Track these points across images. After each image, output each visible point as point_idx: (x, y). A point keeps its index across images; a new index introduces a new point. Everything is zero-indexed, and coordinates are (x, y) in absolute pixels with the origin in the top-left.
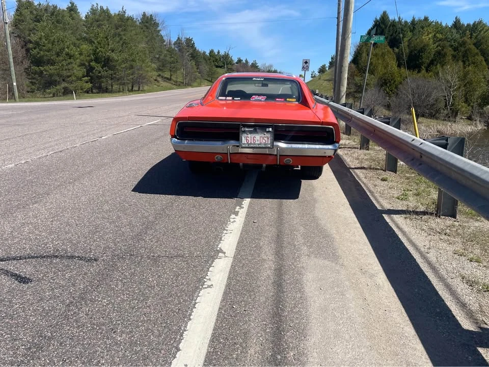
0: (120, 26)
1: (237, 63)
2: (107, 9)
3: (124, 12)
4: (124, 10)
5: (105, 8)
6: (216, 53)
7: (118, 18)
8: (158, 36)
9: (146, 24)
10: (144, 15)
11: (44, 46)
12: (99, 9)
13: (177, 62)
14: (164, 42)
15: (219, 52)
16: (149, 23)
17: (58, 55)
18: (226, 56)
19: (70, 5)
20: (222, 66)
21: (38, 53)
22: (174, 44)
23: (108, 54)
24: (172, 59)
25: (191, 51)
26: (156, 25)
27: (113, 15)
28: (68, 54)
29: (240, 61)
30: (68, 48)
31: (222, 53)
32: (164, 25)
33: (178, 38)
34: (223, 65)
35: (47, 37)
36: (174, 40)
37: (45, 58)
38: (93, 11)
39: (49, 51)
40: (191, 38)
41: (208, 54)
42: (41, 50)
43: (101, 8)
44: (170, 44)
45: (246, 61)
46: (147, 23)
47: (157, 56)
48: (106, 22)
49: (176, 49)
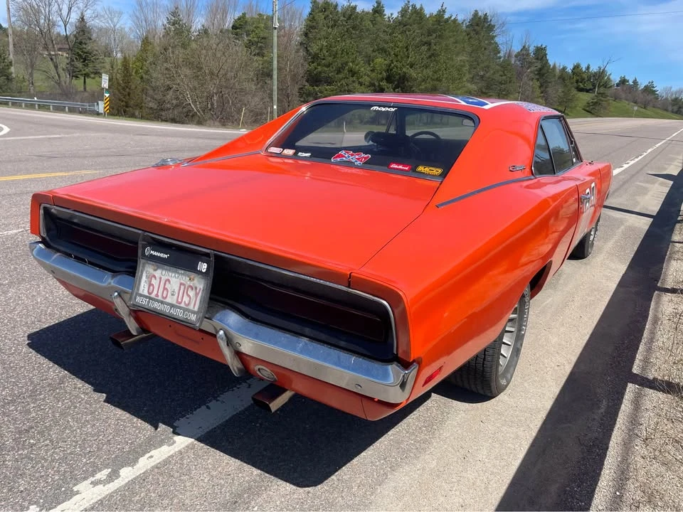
0: (435, 31)
1: (618, 85)
2: (421, 8)
3: (444, 11)
4: (444, 7)
5: (418, 7)
6: (584, 70)
7: (435, 20)
8: (490, 44)
9: (476, 27)
10: (476, 13)
11: (324, 59)
12: (411, 8)
13: (510, 82)
14: (499, 52)
15: (588, 68)
16: (481, 26)
17: (339, 72)
18: (601, 74)
19: (376, 6)
20: (590, 89)
21: (316, 68)
22: (516, 56)
23: (404, 70)
24: (504, 77)
25: (539, 65)
26: (491, 28)
27: (428, 16)
28: (351, 71)
29: (623, 81)
30: (353, 62)
31: (594, 69)
32: (504, 29)
33: (524, 47)
34: (591, 87)
35: (329, 48)
36: (517, 48)
37: (323, 75)
38: (404, 12)
39: (328, 66)
40: (543, 47)
41: (570, 71)
42: (318, 65)
43: (414, 6)
44: (510, 55)
45: (635, 82)
46: (477, 25)
47: (482, 73)
48: (415, 26)
49: (518, 63)
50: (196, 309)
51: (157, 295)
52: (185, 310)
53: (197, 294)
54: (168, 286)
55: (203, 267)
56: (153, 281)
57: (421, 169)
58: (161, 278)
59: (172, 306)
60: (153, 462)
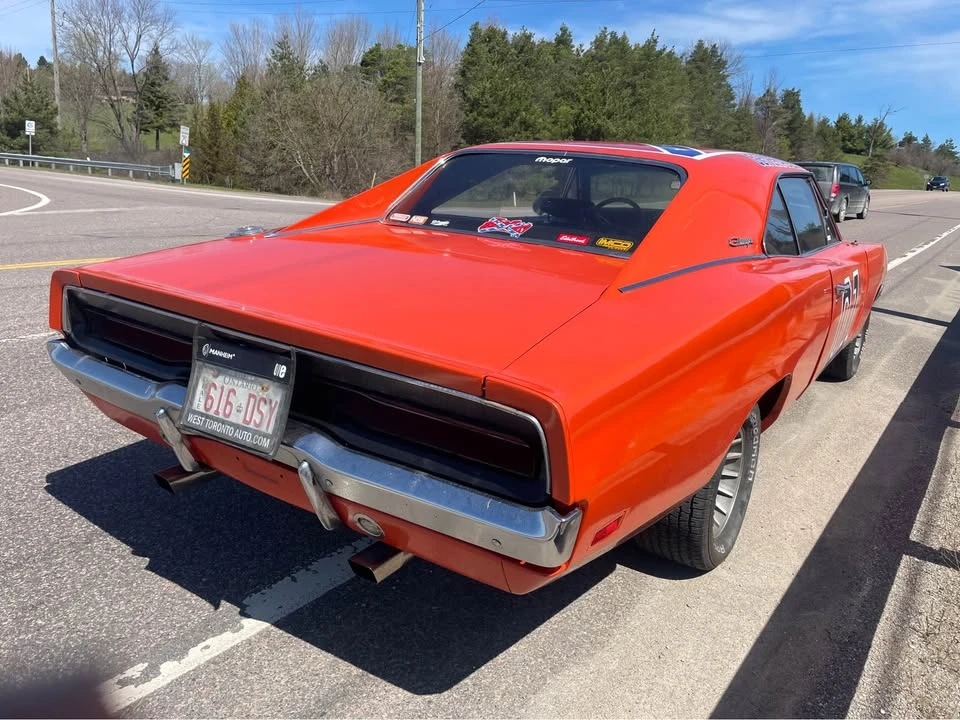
0: (642, 68)
1: (901, 144)
2: (624, 38)
3: (655, 41)
4: (655, 37)
5: (619, 35)
6: (853, 122)
7: (642, 53)
8: (720, 86)
9: (700, 64)
10: (700, 45)
11: (486, 107)
12: (609, 37)
13: (748, 139)
14: (733, 98)
15: (860, 120)
16: (707, 61)
17: (507, 124)
18: (878, 129)
19: (560, 33)
20: (862, 151)
21: (475, 120)
22: (757, 104)
23: (599, 121)
24: (739, 133)
25: (789, 116)
26: (721, 64)
27: (633, 48)
28: (525, 123)
29: (909, 139)
30: (526, 110)
31: (868, 121)
32: (740, 66)
33: (768, 91)
34: (864, 147)
35: (494, 91)
36: (758, 93)
37: (485, 128)
38: (599, 43)
39: (492, 115)
40: (796, 91)
41: (834, 125)
42: (479, 114)
43: (613, 35)
44: (748, 103)
45: (926, 140)
46: (702, 61)
47: (709, 127)
48: (614, 62)
49: (759, 113)
50: (270, 431)
51: (217, 412)
52: (255, 432)
53: (271, 410)
54: (232, 399)
55: (281, 371)
56: (213, 393)
57: (602, 242)
58: (222, 388)
59: (237, 427)
60: (208, 655)
